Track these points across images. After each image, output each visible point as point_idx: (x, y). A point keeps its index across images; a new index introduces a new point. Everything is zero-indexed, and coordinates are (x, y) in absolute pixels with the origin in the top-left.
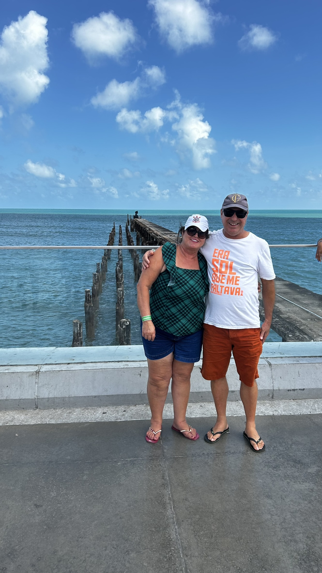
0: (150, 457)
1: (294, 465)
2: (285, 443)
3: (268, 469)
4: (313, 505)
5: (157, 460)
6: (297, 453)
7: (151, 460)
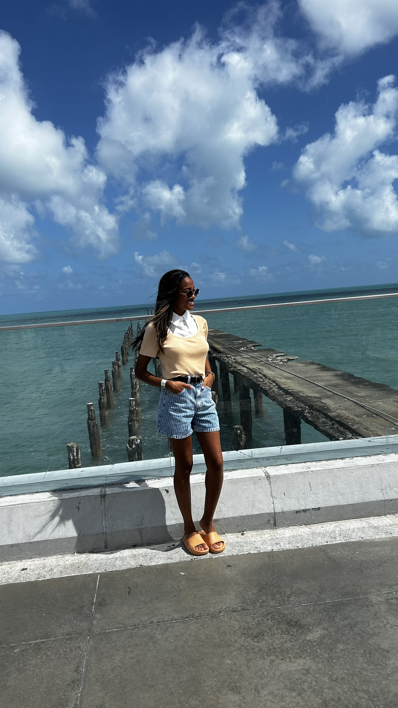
0: (68, 635)
1: (287, 630)
2: (280, 593)
3: (245, 640)
4: (303, 698)
5: (77, 640)
6: (296, 608)
7: (68, 639)
